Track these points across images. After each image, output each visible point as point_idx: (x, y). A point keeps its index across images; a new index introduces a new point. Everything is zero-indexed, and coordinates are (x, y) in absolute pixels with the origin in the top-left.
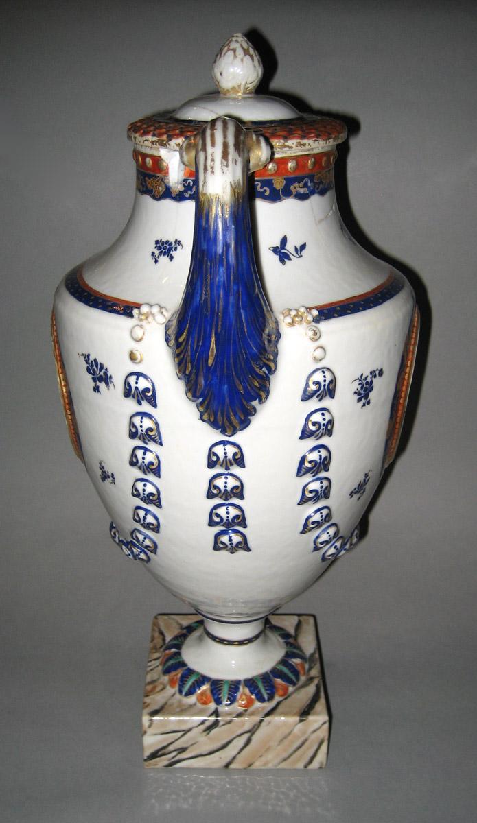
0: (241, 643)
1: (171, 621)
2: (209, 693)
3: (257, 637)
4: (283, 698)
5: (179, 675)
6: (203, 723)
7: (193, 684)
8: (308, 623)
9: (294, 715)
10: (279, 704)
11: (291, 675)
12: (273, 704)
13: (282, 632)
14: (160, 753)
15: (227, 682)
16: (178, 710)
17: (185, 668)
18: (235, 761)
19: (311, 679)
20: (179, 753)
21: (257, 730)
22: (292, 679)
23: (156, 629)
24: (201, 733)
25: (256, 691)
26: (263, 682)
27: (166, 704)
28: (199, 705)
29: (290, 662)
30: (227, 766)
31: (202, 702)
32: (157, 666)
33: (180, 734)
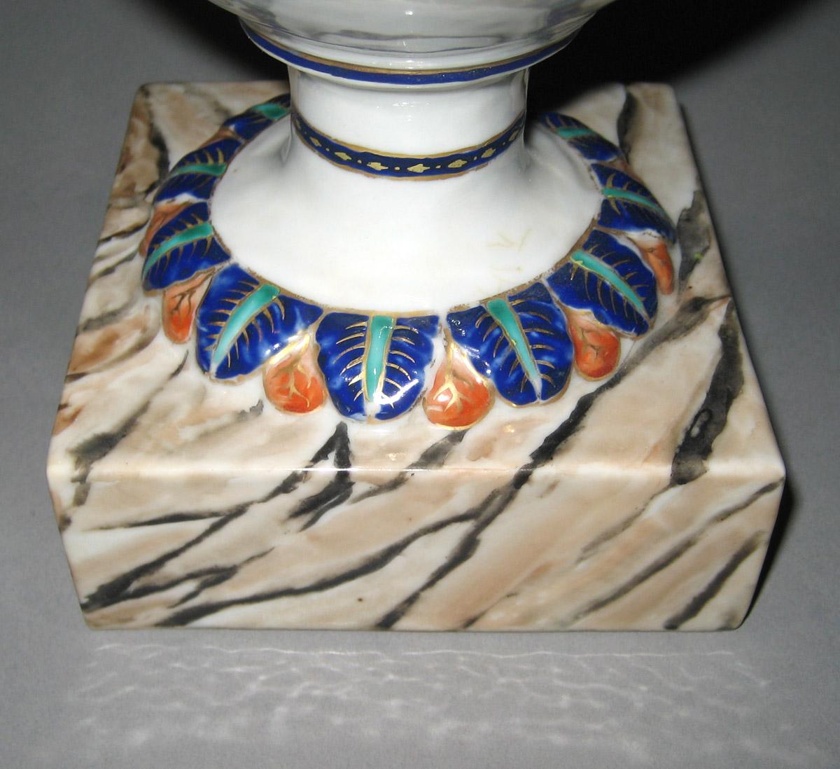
0: (439, 166)
1: (194, 100)
2: (309, 367)
3: (499, 144)
4: (603, 381)
5: (198, 297)
6: (288, 485)
7: (250, 328)
8: (658, 107)
9: (653, 454)
10: (584, 406)
11: (626, 292)
12: (562, 410)
13: (581, 133)
14: (135, 585)
15: (382, 321)
16: (189, 433)
17: (219, 267)
18: (419, 607)
19: (697, 306)
20: (206, 585)
21: (500, 510)
22: (630, 308)
23: (141, 126)
24: (284, 522)
25: (499, 361)
26: (525, 324)
27: (144, 408)
28: (275, 417)
29: (622, 241)
30: (387, 622)
31: (284, 400)
32: (129, 258)
33: (201, 526)
